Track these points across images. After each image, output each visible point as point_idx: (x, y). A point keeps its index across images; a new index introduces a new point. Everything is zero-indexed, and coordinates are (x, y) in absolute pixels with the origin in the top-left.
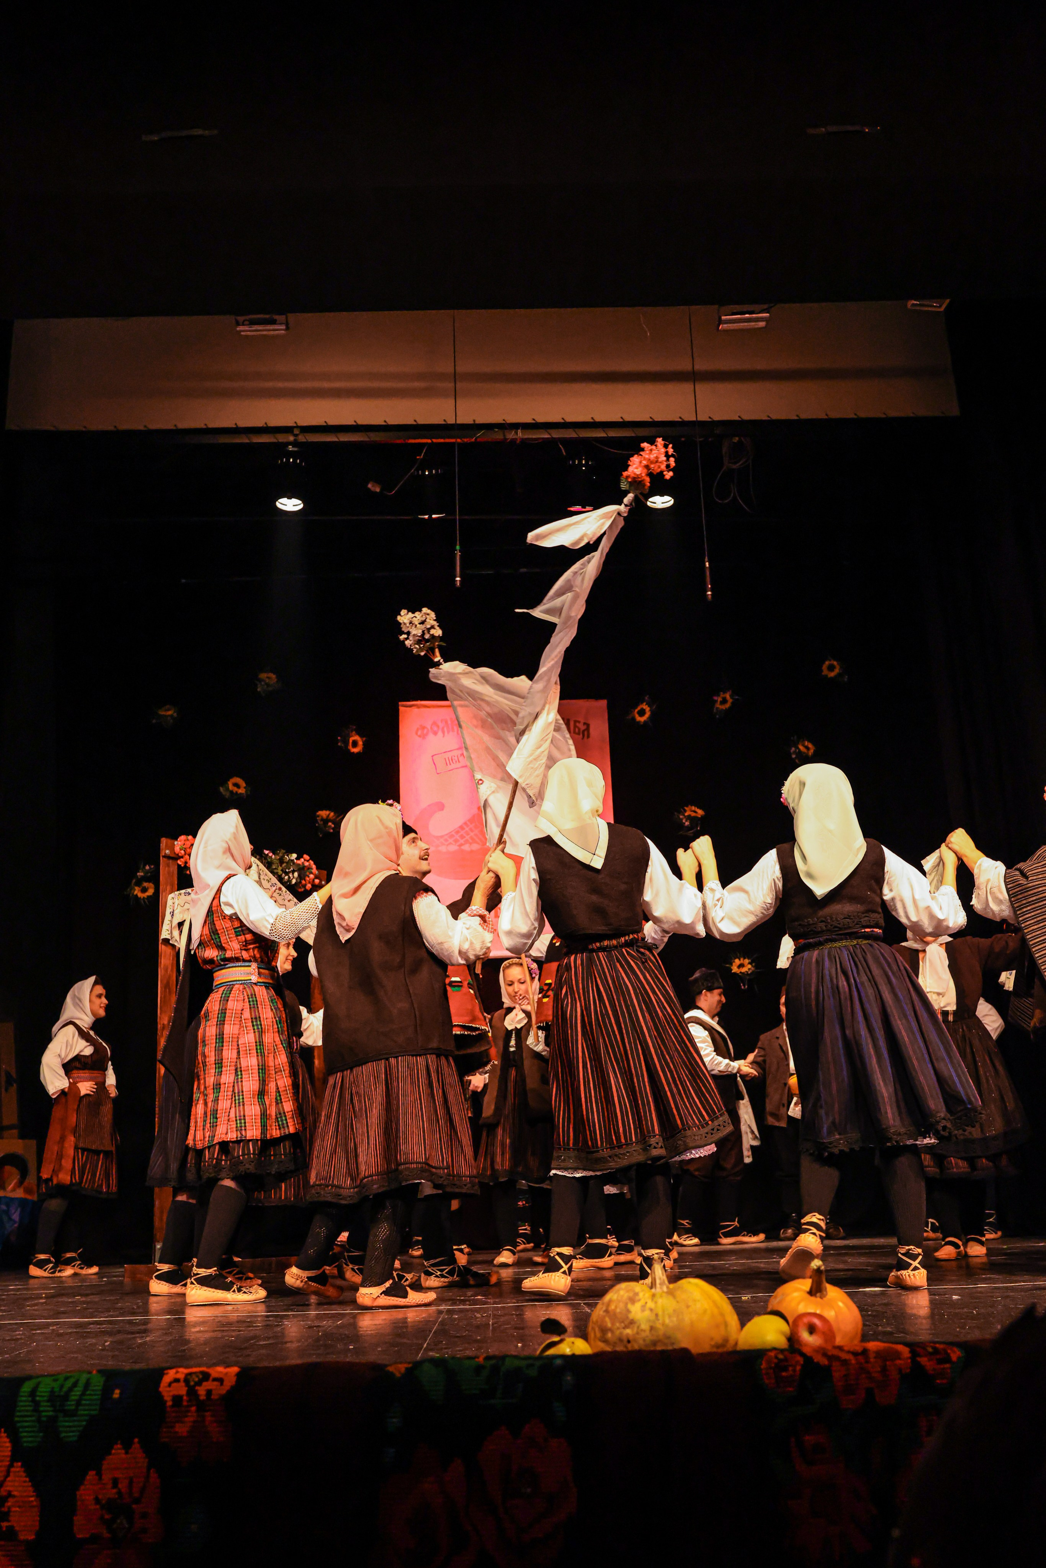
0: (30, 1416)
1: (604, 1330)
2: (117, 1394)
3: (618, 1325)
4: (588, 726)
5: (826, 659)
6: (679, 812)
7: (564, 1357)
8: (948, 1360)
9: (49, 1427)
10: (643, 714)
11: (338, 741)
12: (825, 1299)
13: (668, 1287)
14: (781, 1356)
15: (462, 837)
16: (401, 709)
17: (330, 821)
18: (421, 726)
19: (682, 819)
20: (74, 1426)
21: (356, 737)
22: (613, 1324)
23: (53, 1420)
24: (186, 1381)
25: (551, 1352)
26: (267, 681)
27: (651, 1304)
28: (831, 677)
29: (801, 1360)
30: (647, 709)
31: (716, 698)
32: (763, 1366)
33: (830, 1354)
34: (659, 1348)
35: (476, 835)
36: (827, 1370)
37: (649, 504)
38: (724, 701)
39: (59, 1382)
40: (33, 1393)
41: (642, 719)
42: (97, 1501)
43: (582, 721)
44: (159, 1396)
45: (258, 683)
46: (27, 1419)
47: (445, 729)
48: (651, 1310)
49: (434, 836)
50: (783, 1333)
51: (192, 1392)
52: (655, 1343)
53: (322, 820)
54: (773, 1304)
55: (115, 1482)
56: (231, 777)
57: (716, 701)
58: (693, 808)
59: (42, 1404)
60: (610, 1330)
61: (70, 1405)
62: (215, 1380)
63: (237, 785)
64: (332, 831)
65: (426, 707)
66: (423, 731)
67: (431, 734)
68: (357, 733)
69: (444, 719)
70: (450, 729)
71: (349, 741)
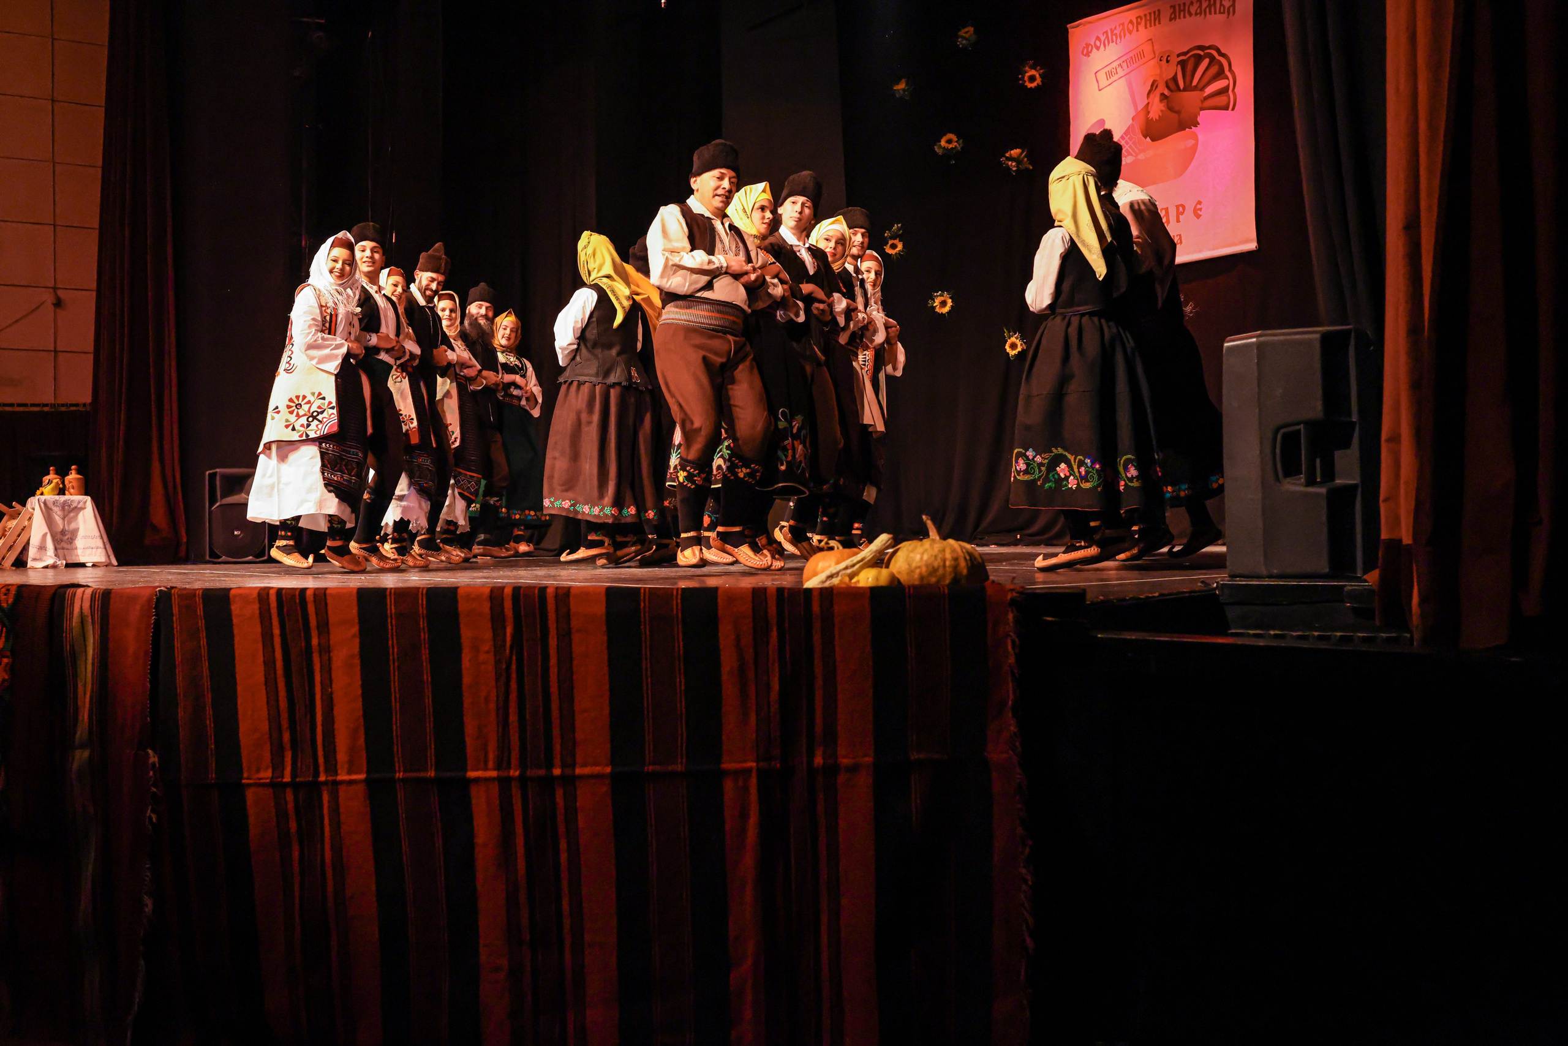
4: (1234, 1)
11: (1021, 79)
16: (1070, 30)
18: (1086, 44)
21: (1033, 72)
26: (964, 35)
47: (1106, 42)
56: (945, 135)
63: (949, 141)
64: (1016, 168)
65: (1090, 23)
66: (1088, 50)
67: (1094, 50)
68: (1033, 67)
69: (1105, 30)
70: (1110, 41)
71: (1025, 75)
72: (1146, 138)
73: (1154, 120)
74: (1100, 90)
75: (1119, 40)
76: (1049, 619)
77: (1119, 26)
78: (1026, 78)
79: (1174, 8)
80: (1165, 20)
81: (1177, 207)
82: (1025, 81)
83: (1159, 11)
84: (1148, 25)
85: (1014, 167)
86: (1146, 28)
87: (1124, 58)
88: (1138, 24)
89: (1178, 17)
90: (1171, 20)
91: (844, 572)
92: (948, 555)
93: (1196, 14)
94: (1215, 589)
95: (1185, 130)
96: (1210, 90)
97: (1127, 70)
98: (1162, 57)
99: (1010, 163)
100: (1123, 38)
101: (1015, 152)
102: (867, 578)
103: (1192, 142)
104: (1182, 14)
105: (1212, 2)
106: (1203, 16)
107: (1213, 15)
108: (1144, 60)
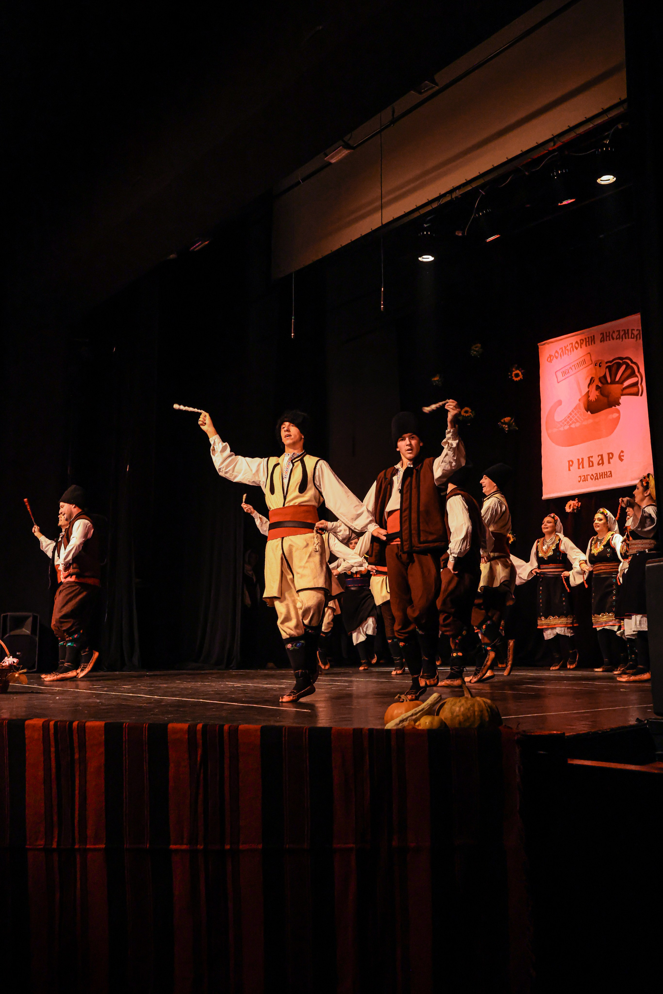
15: (571, 420)
16: (539, 347)
18: (550, 355)
21: (518, 372)
26: (475, 349)
35: (578, 417)
37: (599, 181)
43: (636, 329)
47: (562, 354)
49: (557, 422)
65: (552, 342)
66: (550, 359)
67: (555, 359)
68: (517, 369)
69: (561, 347)
70: (564, 353)
71: (512, 373)
72: (587, 412)
73: (592, 401)
74: (558, 383)
75: (569, 353)
76: (542, 752)
77: (570, 344)
78: (513, 375)
79: (603, 335)
80: (598, 341)
81: (609, 454)
82: (513, 377)
83: (594, 336)
84: (587, 345)
85: (507, 428)
86: (586, 346)
87: (573, 364)
88: (582, 343)
89: (605, 339)
90: (601, 341)
91: (410, 718)
92: (476, 709)
93: (617, 339)
94: (646, 724)
95: (612, 407)
96: (626, 383)
97: (574, 371)
98: (596, 363)
99: (504, 426)
100: (572, 352)
101: (507, 419)
102: (425, 723)
103: (615, 415)
104: (608, 338)
105: (626, 332)
106: (621, 340)
107: (627, 339)
108: (585, 365)
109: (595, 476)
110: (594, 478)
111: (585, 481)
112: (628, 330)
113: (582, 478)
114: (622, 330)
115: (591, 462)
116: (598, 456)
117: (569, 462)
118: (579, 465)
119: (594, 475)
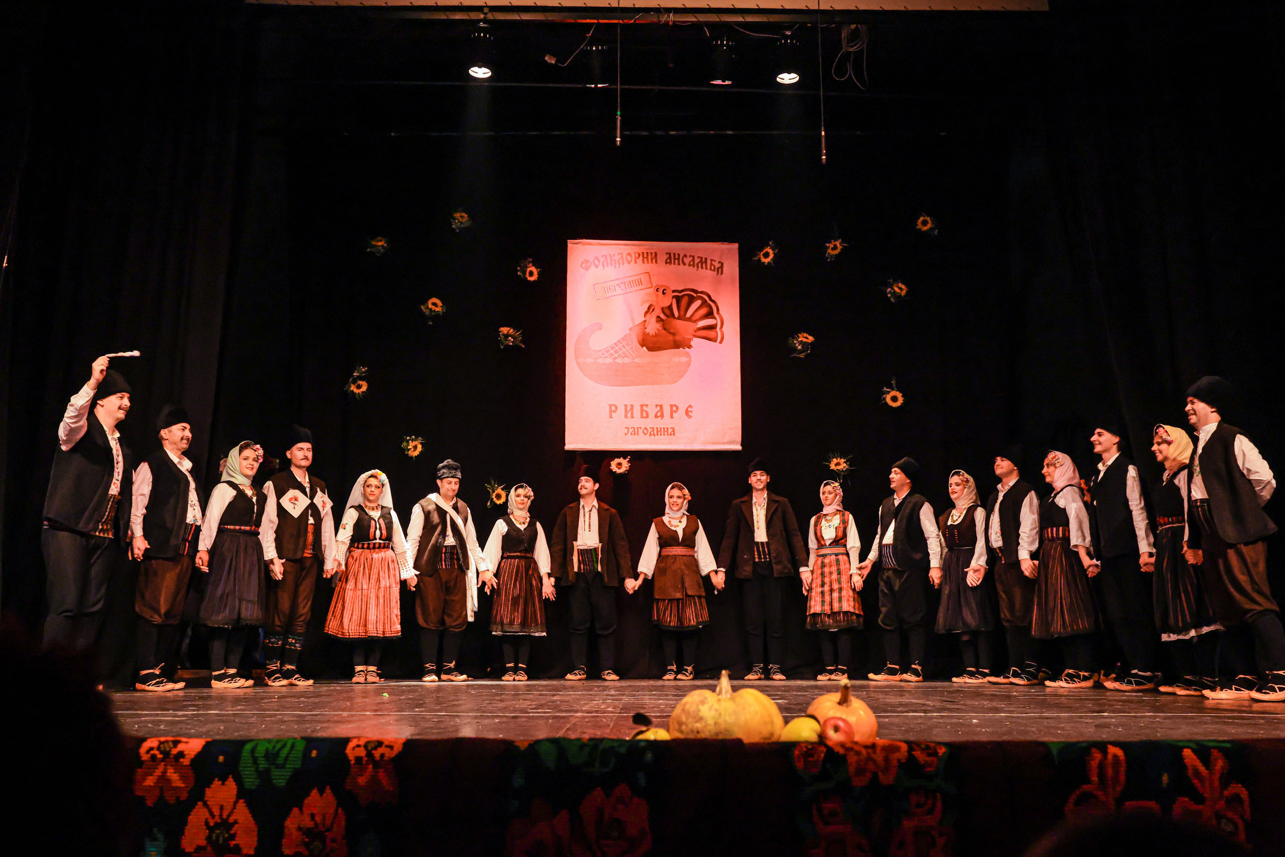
0: (250, 767)
1: (680, 724)
2: (314, 753)
3: (690, 720)
4: (722, 264)
5: (922, 215)
6: (793, 338)
7: (649, 742)
8: (935, 754)
9: (264, 776)
10: (768, 255)
11: (517, 271)
12: (850, 708)
13: (731, 695)
14: (810, 747)
15: (616, 352)
16: (569, 245)
17: (510, 336)
18: (585, 260)
19: (795, 344)
20: (283, 775)
21: (533, 269)
22: (687, 719)
23: (268, 771)
24: (366, 746)
25: (640, 737)
26: (461, 219)
27: (716, 706)
28: (924, 231)
29: (825, 750)
30: (771, 251)
31: (828, 245)
32: (797, 752)
33: (847, 746)
34: (721, 737)
35: (627, 350)
36: (843, 758)
37: (778, 80)
38: (835, 248)
39: (272, 744)
40: (253, 751)
41: (766, 261)
42: (299, 829)
43: (718, 260)
44: (345, 757)
45: (452, 220)
46: (249, 769)
47: (605, 264)
48: (716, 710)
49: (593, 350)
50: (815, 731)
51: (369, 754)
52: (717, 734)
53: (504, 334)
54: (811, 710)
55: (313, 816)
56: (431, 297)
57: (829, 247)
58: (805, 335)
59: (259, 759)
60: (685, 724)
61: (280, 761)
62: (387, 746)
63: (435, 305)
64: (511, 344)
65: (589, 244)
66: (586, 264)
67: (593, 267)
68: (533, 265)
69: (605, 254)
70: (609, 263)
71: (526, 271)
72: (642, 347)
73: (651, 335)
74: (598, 300)
75: (617, 265)
77: (619, 254)
79: (670, 256)
80: (661, 261)
81: (671, 406)
82: (526, 275)
83: (656, 253)
84: (646, 261)
86: (643, 263)
87: (622, 280)
88: (639, 258)
89: (673, 262)
90: (666, 263)
93: (690, 265)
95: (679, 348)
96: (701, 323)
97: (624, 290)
98: (658, 288)
100: (621, 265)
101: (507, 330)
103: (684, 359)
104: (677, 261)
105: (704, 260)
106: (696, 267)
107: (704, 270)
108: (641, 287)
109: (650, 430)
110: (649, 433)
111: (635, 434)
112: (706, 259)
113: (631, 430)
114: (699, 257)
115: (644, 413)
116: (657, 406)
117: (610, 406)
118: (626, 412)
119: (648, 427)
